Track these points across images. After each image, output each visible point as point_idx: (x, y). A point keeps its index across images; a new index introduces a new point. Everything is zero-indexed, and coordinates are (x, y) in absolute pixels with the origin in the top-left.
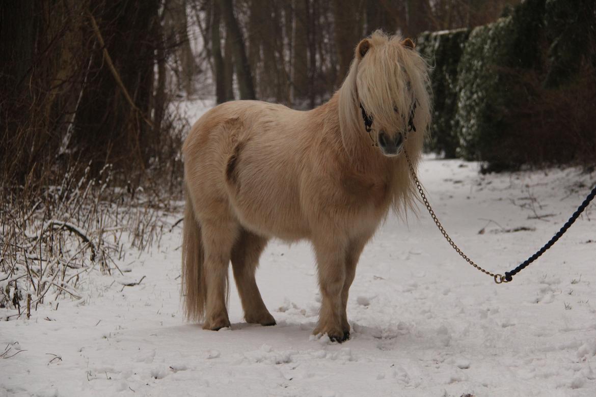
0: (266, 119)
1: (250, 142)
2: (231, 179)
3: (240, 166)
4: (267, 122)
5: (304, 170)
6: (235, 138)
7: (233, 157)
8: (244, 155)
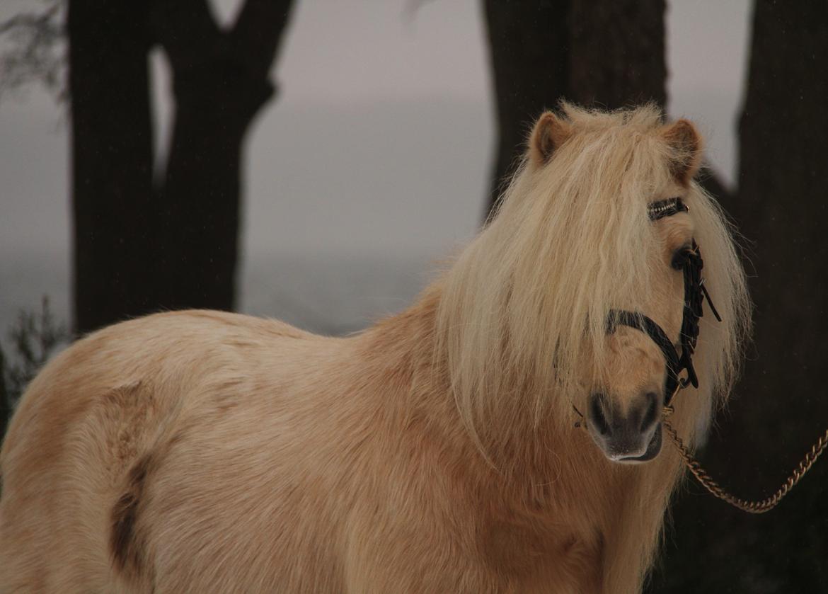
0: (224, 376)
1: (177, 446)
2: (129, 565)
3: (148, 517)
4: (227, 385)
5: (355, 510)
6: (130, 445)
7: (126, 499)
8: (158, 487)
